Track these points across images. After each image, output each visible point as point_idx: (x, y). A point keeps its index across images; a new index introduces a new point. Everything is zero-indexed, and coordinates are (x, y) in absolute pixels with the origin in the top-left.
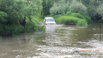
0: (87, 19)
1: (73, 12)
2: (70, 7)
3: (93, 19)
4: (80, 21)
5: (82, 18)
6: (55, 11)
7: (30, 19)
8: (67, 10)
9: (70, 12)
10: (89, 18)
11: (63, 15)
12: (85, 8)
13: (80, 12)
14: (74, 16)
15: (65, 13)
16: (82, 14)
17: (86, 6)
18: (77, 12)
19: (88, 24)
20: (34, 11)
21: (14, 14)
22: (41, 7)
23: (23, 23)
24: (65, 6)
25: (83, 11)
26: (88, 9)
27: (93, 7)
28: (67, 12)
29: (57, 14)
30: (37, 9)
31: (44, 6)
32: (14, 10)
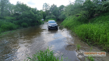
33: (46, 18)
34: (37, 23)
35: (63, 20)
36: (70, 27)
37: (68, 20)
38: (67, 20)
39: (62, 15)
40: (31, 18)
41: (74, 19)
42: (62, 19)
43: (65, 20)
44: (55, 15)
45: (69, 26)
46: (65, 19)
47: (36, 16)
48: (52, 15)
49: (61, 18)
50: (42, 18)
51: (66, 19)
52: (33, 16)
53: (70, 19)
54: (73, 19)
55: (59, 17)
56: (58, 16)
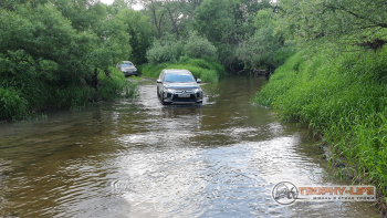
0: (217, 69)
1: (191, 56)
2: (186, 47)
3: (228, 69)
4: (205, 72)
5: (209, 69)
6: (157, 55)
7: (107, 72)
8: (179, 53)
9: (186, 56)
10: (221, 67)
11: (173, 63)
12: (212, 48)
13: (205, 56)
14: (194, 65)
15: (177, 59)
16: (209, 61)
17: (216, 46)
18: (198, 57)
19: (220, 79)
20: (113, 56)
21: (73, 64)
22: (129, 49)
23: (94, 81)
24: (175, 45)
25: (210, 54)
26: (219, 50)
27: (227, 47)
28: (181, 57)
29: (162, 61)
30: (120, 52)
31: (133, 47)
32: (72, 56)
33: (151, 53)
34: (89, 89)
35: (271, 68)
36: (324, 123)
37: (305, 72)
38: (296, 69)
39: (260, 35)
40: (47, 57)
41: (349, 64)
42: (262, 63)
43: (279, 72)
44: (215, 37)
45: (313, 114)
46: (281, 63)
47: (85, 40)
48: (193, 34)
49: (257, 57)
50: (122, 57)
51: (292, 61)
52: (62, 40)
53: (317, 64)
54: (338, 65)
55: (242, 51)
56: (234, 42)
